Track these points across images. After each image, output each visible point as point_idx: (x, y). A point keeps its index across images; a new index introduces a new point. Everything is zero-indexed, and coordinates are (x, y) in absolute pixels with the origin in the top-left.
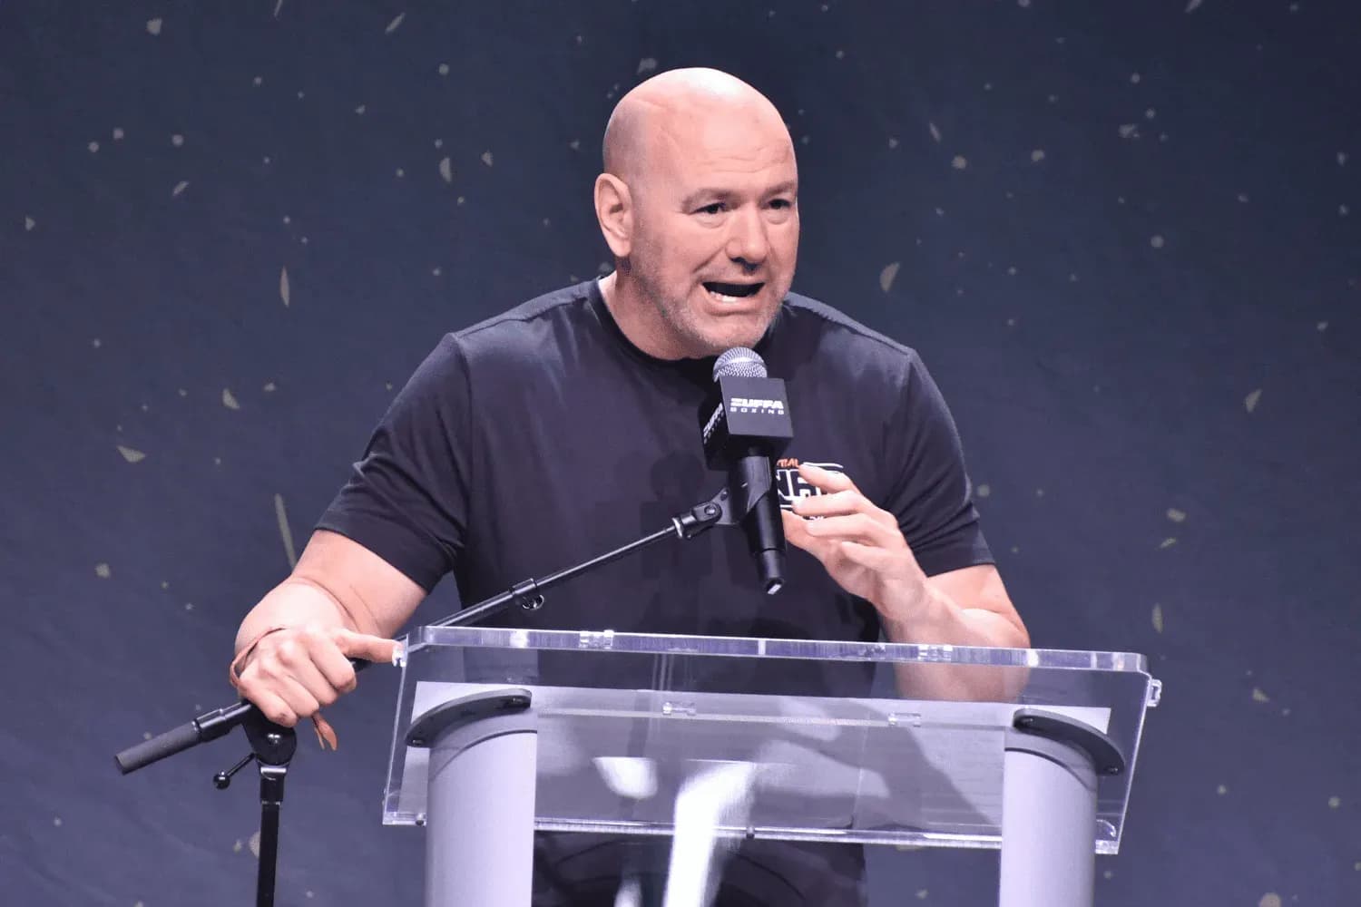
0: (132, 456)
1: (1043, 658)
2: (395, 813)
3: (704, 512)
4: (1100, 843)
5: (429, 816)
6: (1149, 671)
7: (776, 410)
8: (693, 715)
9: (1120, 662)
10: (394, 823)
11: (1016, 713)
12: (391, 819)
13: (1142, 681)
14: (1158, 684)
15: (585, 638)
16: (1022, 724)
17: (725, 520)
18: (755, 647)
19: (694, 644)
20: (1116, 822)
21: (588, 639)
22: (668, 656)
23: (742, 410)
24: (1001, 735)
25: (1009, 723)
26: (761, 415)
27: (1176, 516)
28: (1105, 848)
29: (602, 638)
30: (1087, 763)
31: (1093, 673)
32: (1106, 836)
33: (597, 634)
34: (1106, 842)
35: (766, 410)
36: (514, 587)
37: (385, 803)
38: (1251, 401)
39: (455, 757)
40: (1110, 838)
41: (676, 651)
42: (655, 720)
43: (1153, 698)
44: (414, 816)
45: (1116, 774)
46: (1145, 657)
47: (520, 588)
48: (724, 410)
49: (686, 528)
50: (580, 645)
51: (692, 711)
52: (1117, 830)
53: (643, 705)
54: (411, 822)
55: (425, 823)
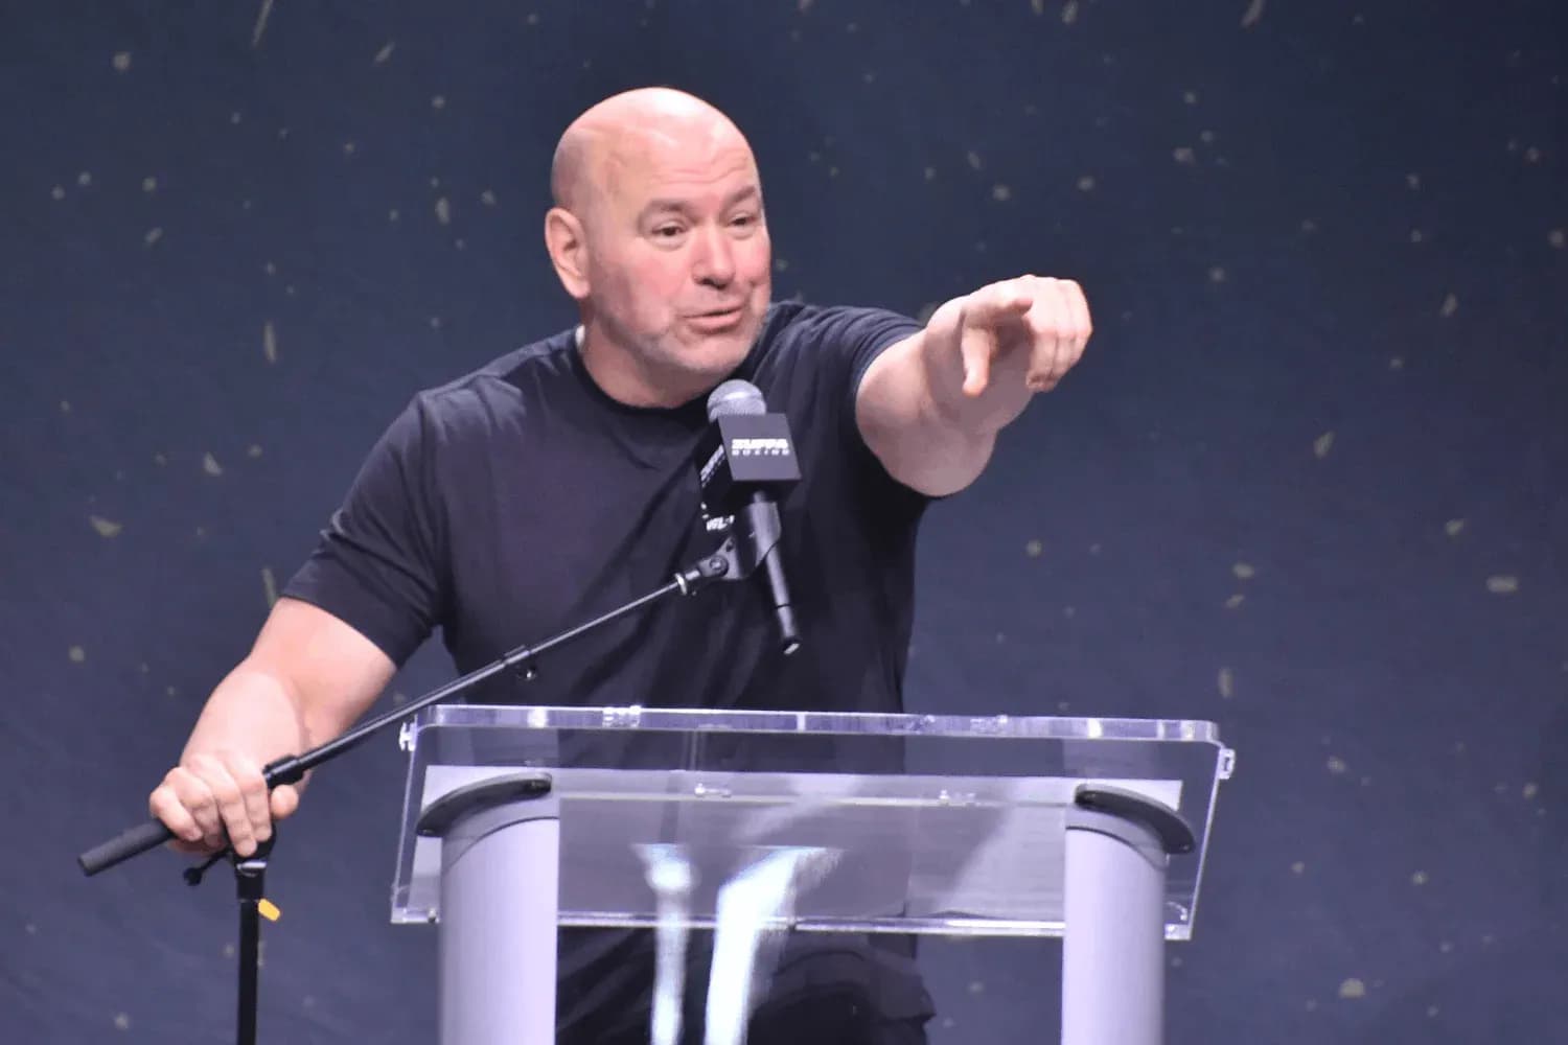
0: (106, 528)
1: (1106, 729)
2: (405, 910)
3: (709, 566)
4: (1171, 928)
5: (442, 912)
6: (1221, 740)
7: (781, 450)
8: (728, 796)
9: (1189, 731)
10: (405, 920)
11: (1078, 788)
12: (400, 916)
13: (1213, 751)
14: (1231, 754)
15: (609, 715)
16: (1084, 800)
17: (733, 573)
18: (793, 722)
19: (727, 719)
20: (1187, 905)
21: (612, 716)
22: (699, 733)
23: (744, 453)
24: (1062, 812)
25: (1070, 798)
26: (765, 458)
27: (1243, 571)
28: (1177, 933)
29: (627, 716)
30: (1156, 842)
31: (1161, 745)
32: (1177, 921)
33: (622, 711)
34: (1177, 926)
35: (770, 451)
36: (506, 655)
37: (394, 899)
38: (1322, 445)
39: (471, 846)
40: (1179, 922)
41: (708, 728)
42: (686, 803)
43: (1226, 769)
44: (425, 912)
45: (1185, 852)
46: (1215, 725)
47: (511, 656)
48: (725, 453)
49: (690, 584)
50: (604, 724)
51: (727, 792)
52: (1189, 912)
53: (673, 788)
54: (422, 920)
55: (437, 920)
